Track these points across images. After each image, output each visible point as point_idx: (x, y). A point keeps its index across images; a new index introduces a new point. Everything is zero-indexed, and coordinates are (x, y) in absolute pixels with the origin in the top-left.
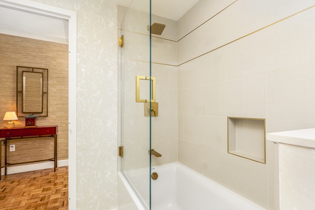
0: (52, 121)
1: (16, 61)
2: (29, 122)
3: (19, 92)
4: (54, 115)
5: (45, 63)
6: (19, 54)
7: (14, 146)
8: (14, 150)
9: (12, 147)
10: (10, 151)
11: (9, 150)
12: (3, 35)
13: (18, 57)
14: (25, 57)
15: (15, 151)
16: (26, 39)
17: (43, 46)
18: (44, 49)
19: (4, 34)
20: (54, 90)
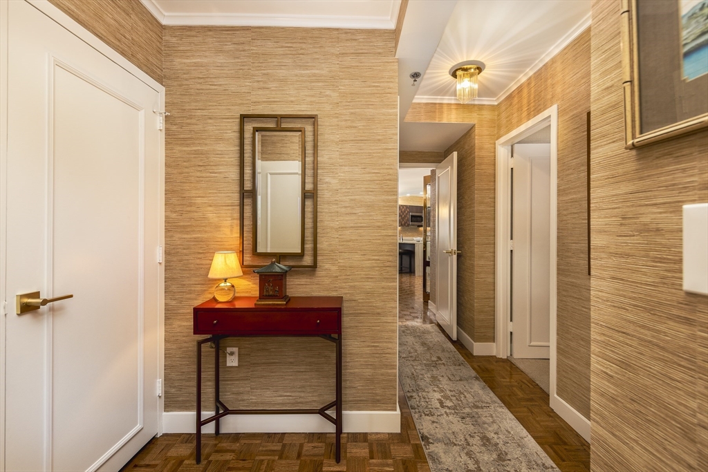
0: (327, 281)
1: (240, 102)
2: (269, 285)
3: (247, 191)
4: (333, 264)
5: (309, 99)
6: (246, 79)
7: (235, 350)
8: (235, 364)
9: (232, 354)
10: (228, 365)
11: (226, 362)
12: (210, 30)
13: (244, 90)
14: (262, 85)
15: (239, 366)
16: (262, 30)
17: (304, 46)
18: (308, 54)
19: (212, 27)
20: (334, 181)
